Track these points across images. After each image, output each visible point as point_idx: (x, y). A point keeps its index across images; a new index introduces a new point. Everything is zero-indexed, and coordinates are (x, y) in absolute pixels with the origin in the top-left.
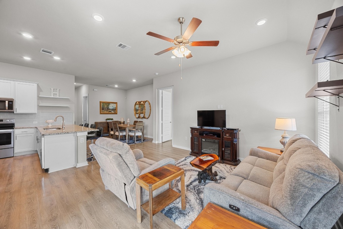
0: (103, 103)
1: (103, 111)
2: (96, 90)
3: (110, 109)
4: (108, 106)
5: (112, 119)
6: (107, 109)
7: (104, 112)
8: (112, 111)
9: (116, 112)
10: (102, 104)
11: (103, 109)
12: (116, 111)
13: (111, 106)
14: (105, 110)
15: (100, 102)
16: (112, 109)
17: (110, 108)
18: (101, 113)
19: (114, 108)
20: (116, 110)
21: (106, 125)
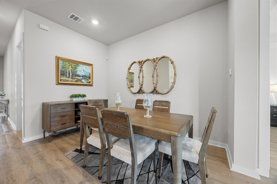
0: (64, 60)
1: (64, 78)
2: (47, 28)
3: (79, 76)
4: (76, 68)
5: (84, 96)
6: (72, 75)
7: (67, 81)
8: (83, 81)
9: (90, 82)
10: (61, 62)
11: (63, 74)
12: (91, 80)
13: (81, 70)
14: (69, 77)
15: (58, 59)
16: (83, 76)
17: (78, 73)
18: (60, 82)
19: (87, 75)
20: (90, 78)
21: (71, 110)
